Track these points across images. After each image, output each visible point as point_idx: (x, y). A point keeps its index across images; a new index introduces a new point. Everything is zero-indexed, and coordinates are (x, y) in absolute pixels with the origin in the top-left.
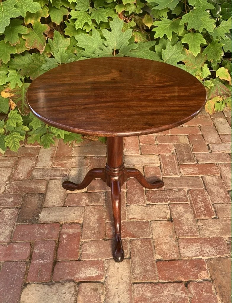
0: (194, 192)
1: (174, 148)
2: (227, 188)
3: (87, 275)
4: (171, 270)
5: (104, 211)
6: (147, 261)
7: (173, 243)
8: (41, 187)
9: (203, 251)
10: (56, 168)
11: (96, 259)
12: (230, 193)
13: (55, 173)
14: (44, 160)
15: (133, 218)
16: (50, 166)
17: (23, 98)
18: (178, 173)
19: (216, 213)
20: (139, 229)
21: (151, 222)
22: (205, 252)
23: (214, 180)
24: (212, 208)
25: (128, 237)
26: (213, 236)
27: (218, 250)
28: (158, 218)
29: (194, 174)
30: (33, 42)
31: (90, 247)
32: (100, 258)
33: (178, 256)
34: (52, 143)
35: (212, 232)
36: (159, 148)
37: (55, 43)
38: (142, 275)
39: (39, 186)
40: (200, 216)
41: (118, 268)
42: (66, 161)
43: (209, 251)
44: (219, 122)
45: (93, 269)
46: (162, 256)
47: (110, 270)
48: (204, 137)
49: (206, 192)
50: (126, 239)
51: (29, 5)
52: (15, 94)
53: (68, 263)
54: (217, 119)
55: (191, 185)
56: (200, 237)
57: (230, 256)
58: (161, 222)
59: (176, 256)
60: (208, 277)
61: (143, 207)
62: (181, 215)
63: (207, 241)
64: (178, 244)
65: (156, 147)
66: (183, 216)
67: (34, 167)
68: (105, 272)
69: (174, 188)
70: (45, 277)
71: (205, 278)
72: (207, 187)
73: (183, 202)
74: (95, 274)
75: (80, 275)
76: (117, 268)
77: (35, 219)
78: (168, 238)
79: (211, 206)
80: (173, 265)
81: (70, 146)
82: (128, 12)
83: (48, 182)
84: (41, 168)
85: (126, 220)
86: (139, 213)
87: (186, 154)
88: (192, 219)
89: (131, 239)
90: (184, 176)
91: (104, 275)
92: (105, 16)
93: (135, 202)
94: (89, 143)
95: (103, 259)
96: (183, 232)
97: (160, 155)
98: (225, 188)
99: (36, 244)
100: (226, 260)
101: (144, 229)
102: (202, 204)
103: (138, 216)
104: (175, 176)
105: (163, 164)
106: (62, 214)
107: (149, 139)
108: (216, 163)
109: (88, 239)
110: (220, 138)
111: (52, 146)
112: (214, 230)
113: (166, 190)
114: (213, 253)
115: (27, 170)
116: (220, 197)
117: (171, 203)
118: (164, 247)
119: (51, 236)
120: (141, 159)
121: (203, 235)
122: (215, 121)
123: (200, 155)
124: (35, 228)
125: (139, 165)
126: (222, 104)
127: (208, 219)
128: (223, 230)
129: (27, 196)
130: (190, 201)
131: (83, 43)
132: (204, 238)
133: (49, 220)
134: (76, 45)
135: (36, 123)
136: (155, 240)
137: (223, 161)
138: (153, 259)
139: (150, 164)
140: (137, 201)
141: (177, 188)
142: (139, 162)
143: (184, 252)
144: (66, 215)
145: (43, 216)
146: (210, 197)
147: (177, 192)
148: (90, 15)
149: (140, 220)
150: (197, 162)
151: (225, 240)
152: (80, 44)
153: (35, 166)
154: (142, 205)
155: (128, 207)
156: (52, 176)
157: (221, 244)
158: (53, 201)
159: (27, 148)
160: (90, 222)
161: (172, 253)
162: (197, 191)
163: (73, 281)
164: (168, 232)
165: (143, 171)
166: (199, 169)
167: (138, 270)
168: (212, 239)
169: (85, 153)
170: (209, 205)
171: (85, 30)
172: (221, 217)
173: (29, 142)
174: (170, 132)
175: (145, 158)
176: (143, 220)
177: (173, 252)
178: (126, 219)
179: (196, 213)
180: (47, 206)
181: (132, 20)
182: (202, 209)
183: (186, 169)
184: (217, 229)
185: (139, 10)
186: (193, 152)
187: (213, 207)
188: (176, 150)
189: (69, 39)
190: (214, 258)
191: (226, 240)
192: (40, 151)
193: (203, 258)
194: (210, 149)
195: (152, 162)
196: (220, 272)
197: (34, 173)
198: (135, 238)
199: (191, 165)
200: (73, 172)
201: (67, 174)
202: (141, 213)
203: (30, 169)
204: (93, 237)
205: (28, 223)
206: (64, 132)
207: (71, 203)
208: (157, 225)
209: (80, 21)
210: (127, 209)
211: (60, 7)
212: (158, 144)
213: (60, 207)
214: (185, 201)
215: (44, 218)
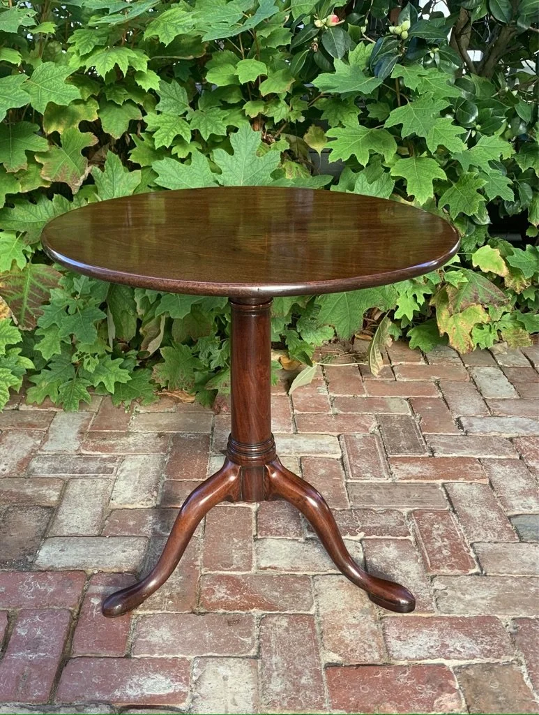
0: (425, 515)
1: (375, 424)
2: (505, 510)
3: (144, 690)
4: (363, 688)
5: (199, 550)
6: (302, 665)
7: (369, 626)
8: (49, 493)
9: (447, 646)
10: (91, 455)
11: (170, 656)
12: (514, 521)
13: (86, 466)
14: (61, 437)
15: (270, 567)
16: (76, 451)
17: (26, 295)
18: (385, 474)
19: (479, 564)
20: (283, 592)
21: (315, 578)
22: (452, 650)
23: (474, 493)
24: (469, 551)
25: (254, 609)
26: (472, 613)
27: (486, 647)
29: (424, 478)
30: (58, 170)
31: (158, 627)
32: (182, 653)
33: (381, 657)
34: (84, 399)
35: (471, 604)
36: (341, 422)
37: (109, 177)
38: (287, 697)
39: (43, 490)
40: (438, 568)
41: (225, 678)
42: (114, 440)
43: (463, 647)
44: (483, 374)
45: (162, 678)
46: (340, 655)
47: (206, 683)
48: (448, 402)
49: (454, 518)
50: (250, 613)
51: (56, 90)
52: (9, 283)
53: (98, 663)
54: (479, 368)
55: (417, 501)
56: (439, 615)
57: (517, 660)
59: (376, 656)
60: (461, 710)
61: (296, 543)
62: (390, 565)
63: (456, 624)
64: (383, 629)
65: (333, 419)
66: (396, 566)
67: (35, 452)
68: (193, 686)
69: (372, 506)
70: (35, 692)
71: (452, 710)
72: (455, 505)
73: (398, 536)
74: (165, 689)
75: (127, 691)
76: (223, 678)
77: (27, 560)
78: (358, 614)
79: (466, 546)
80: (369, 675)
81: (126, 412)
82: (272, 119)
83: (66, 484)
84: (53, 455)
85: (253, 571)
86: (287, 556)
87: (405, 437)
88: (418, 574)
89: (263, 615)
90: (400, 481)
91: (189, 693)
92: (221, 124)
93: (277, 532)
94: (172, 407)
95: (190, 656)
97: (343, 435)
98: (500, 510)
99: (22, 616)
100: (508, 671)
101: (298, 591)
102: (443, 541)
103: (283, 563)
104: (379, 482)
105: (349, 455)
106: (93, 552)
107: (316, 402)
108: (477, 457)
109: (156, 609)
110: (488, 407)
111: (84, 411)
112: (475, 599)
113: (354, 510)
114: (474, 652)
115: (18, 456)
116: (490, 529)
117: (367, 537)
118: (347, 635)
119: (61, 599)
120: (296, 441)
121: (446, 610)
122: (474, 372)
123: (440, 439)
124: (23, 580)
125: (289, 453)
126: (490, 331)
127: (459, 576)
128: (497, 601)
130: (415, 536)
131: (170, 178)
132: (449, 618)
133: (59, 564)
134: (156, 184)
135: (51, 346)
136: (323, 617)
137: (495, 454)
138: (316, 660)
139: (316, 453)
140: (282, 532)
141: (383, 507)
142: (291, 447)
143: (398, 648)
144: (103, 555)
145: (46, 555)
146: (464, 528)
147: (381, 515)
148: (189, 122)
149: (287, 573)
150: (431, 455)
151: (504, 624)
152: (162, 180)
153: (39, 449)
154: (293, 540)
155: (259, 543)
156: (77, 471)
157: (494, 633)
158: (75, 524)
159: (25, 413)
161: (368, 650)
162: (431, 514)
163: (108, 703)
164: (356, 601)
165: (300, 467)
166: (436, 467)
167: (277, 685)
168: (469, 620)
169: (161, 425)
170: (460, 545)
171: (177, 154)
172: (493, 573)
173: (30, 399)
174: (366, 391)
175: (305, 440)
176: (296, 573)
177: (370, 646)
178: (252, 569)
179: (428, 560)
180: (58, 533)
181: (281, 138)
182: (446, 552)
183: (406, 467)
184: (483, 598)
185: (297, 116)
186: (422, 432)
187: (471, 550)
188: (379, 426)
189: (139, 171)
190: (476, 664)
191: (508, 625)
192: (55, 419)
193: (446, 662)
194: (462, 428)
195: (322, 449)
196: (491, 698)
197: (34, 464)
198: (274, 612)
199: (417, 459)
200: (128, 465)
201: (115, 468)
202: (290, 557)
203: (25, 455)
204: (166, 604)
205: (6, 570)
206: (114, 377)
207: (119, 529)
208: (330, 586)
209: (165, 132)
210: (257, 546)
211: (124, 103)
212: (337, 414)
213: (90, 538)
214: (400, 533)
215: (47, 558)
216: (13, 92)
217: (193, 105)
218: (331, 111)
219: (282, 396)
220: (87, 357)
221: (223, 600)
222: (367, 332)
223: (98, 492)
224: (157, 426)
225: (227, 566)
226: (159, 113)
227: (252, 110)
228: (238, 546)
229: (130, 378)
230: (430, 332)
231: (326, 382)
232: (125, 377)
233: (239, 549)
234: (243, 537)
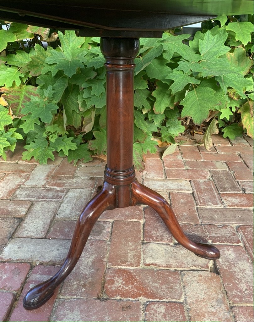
0: (247, 229)
1: (209, 175)
5: (106, 250)
7: (224, 315)
8: (21, 210)
10: (51, 188)
13: (46, 194)
14: (36, 178)
15: (152, 264)
16: (43, 186)
17: (21, 101)
18: (219, 203)
20: (161, 284)
21: (182, 273)
25: (141, 297)
28: (195, 266)
29: (242, 205)
34: (51, 158)
36: (190, 173)
37: (67, 38)
39: (18, 208)
42: (65, 180)
48: (247, 164)
50: (138, 300)
55: (241, 220)
58: (200, 273)
61: (169, 246)
62: (231, 264)
65: (186, 172)
66: (236, 265)
67: (20, 186)
69: (214, 223)
73: (233, 243)
78: (215, 304)
81: (74, 166)
83: (32, 204)
84: (29, 188)
85: (141, 266)
86: (163, 256)
87: (227, 182)
88: (251, 271)
89: (147, 302)
90: (229, 207)
93: (156, 239)
94: (99, 164)
96: (239, 294)
97: (192, 181)
101: (172, 283)
103: (161, 261)
104: (216, 208)
105: (197, 191)
106: (39, 249)
107: (176, 163)
109: (73, 295)
111: (52, 165)
113: (204, 225)
115: (10, 187)
117: (214, 244)
119: (9, 285)
123: (247, 183)
125: (163, 190)
130: (244, 243)
133: (15, 257)
135: (29, 126)
136: (190, 305)
139: (178, 190)
140: (160, 238)
141: (221, 223)
142: (164, 187)
144: (44, 252)
145: (9, 250)
147: (220, 228)
149: (163, 268)
150: (243, 192)
153: (23, 184)
154: (167, 244)
155: (145, 246)
156: (41, 197)
158: (32, 230)
159: (21, 165)
160: (81, 265)
162: (251, 228)
164: (212, 292)
165: (169, 198)
166: (248, 199)
169: (92, 173)
173: (24, 158)
174: (202, 158)
175: (171, 182)
176: (170, 269)
178: (141, 265)
180: (20, 236)
183: (230, 199)
186: (236, 179)
188: (212, 176)
192: (35, 168)
195: (181, 188)
197: (18, 192)
198: (155, 300)
199: (236, 195)
200: (70, 194)
201: (63, 196)
202: (165, 257)
203: (14, 187)
204: (80, 291)
206: (68, 147)
207: (58, 234)
208: (193, 279)
210: (144, 248)
212: (188, 169)
213: (39, 239)
214: (234, 241)
215: (9, 253)
219: (158, 160)
220: (51, 134)
221: (120, 288)
222: (200, 130)
223: (50, 210)
224: (90, 173)
225: (124, 262)
228: (131, 248)
229: (77, 148)
230: (234, 130)
231: (181, 153)
232: (74, 147)
233: (132, 250)
234: (135, 241)
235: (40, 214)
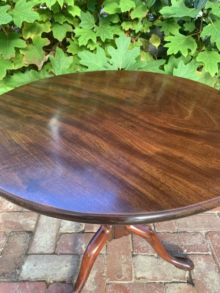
0: (214, 236)
5: (104, 264)
15: (142, 278)
21: (166, 285)
28: (175, 278)
30: (32, 58)
37: (57, 60)
51: (27, 14)
55: (208, 226)
58: (180, 285)
61: (153, 258)
62: (203, 275)
66: (207, 276)
69: (187, 229)
73: (203, 252)
77: (16, 273)
82: (135, 31)
85: (134, 280)
88: (218, 281)
92: (111, 34)
93: (143, 250)
103: (148, 275)
113: (180, 233)
117: (188, 253)
129: (12, 236)
130: (212, 251)
131: (86, 60)
133: (33, 276)
134: (79, 63)
140: (146, 250)
141: (193, 230)
144: (55, 269)
145: (27, 269)
147: (193, 236)
148: (95, 32)
149: (151, 281)
152: (83, 61)
154: (152, 256)
155: (135, 258)
158: (42, 245)
162: (217, 235)
171: (90, 48)
176: (156, 282)
178: (133, 279)
180: (34, 252)
181: (138, 40)
185: (146, 29)
189: (72, 57)
202: (151, 269)
205: (5, 280)
207: (64, 248)
209: (84, 38)
211: (64, 23)
213: (49, 255)
214: (204, 250)
215: (27, 272)
216: (3, 15)
217: (97, 24)
218: (165, 27)
225: (120, 277)
226: (81, 28)
227: (126, 26)
228: (124, 261)
233: (125, 264)
234: (126, 254)
235: (47, 227)
